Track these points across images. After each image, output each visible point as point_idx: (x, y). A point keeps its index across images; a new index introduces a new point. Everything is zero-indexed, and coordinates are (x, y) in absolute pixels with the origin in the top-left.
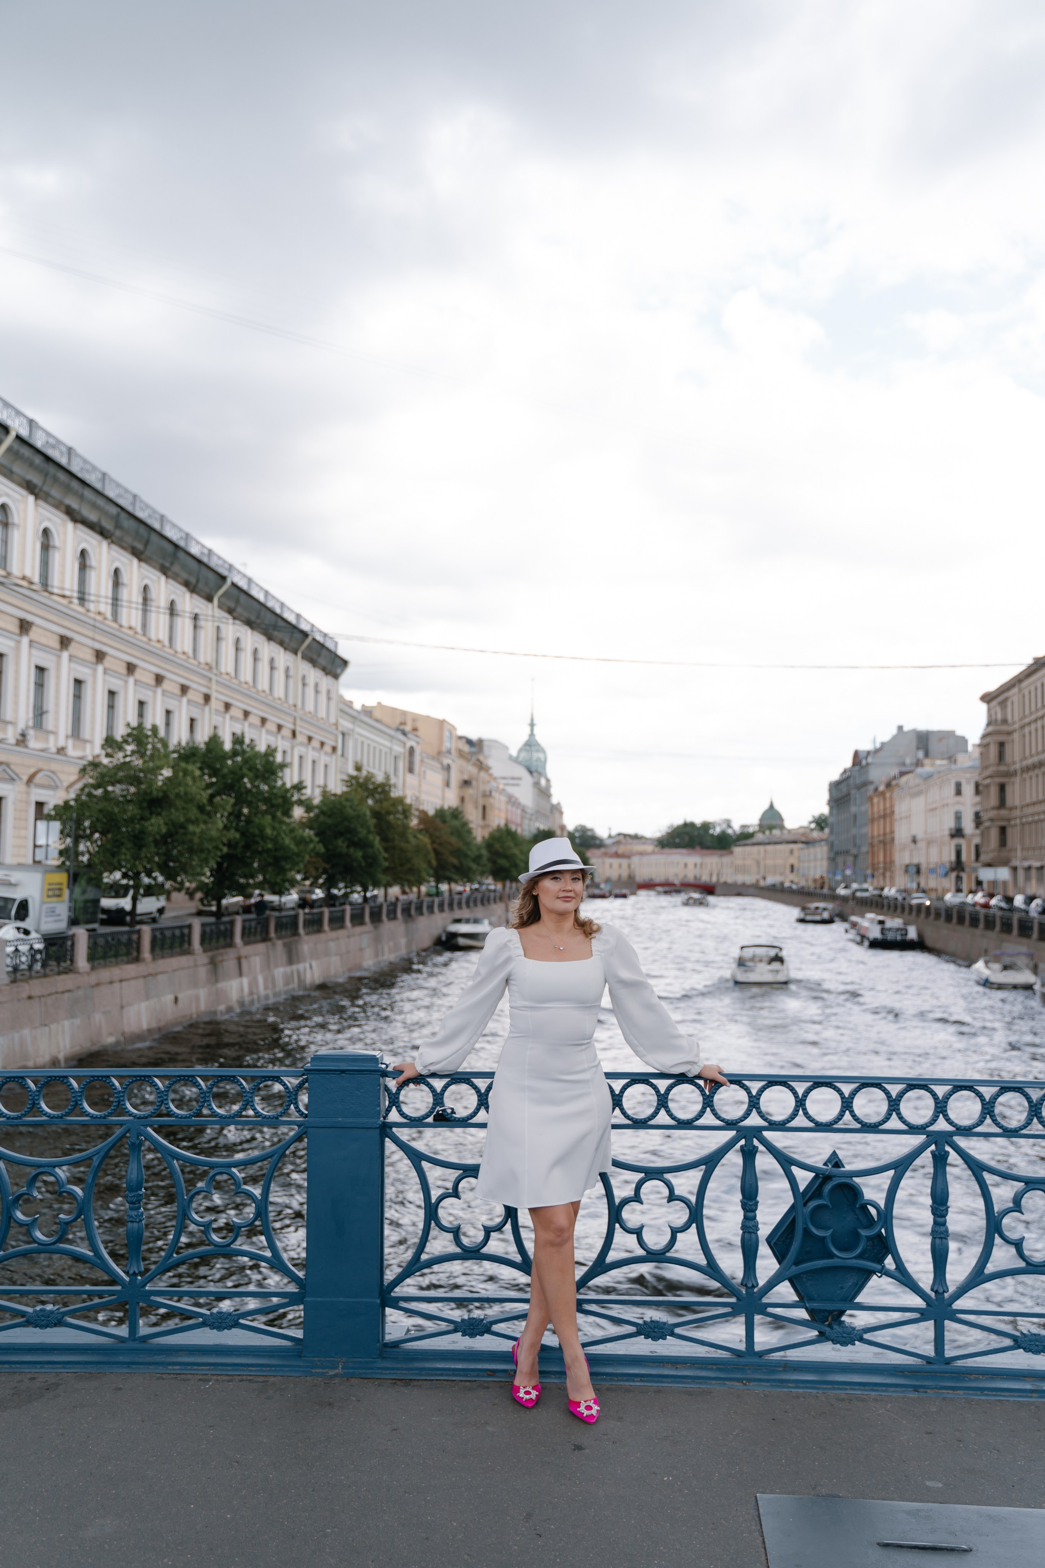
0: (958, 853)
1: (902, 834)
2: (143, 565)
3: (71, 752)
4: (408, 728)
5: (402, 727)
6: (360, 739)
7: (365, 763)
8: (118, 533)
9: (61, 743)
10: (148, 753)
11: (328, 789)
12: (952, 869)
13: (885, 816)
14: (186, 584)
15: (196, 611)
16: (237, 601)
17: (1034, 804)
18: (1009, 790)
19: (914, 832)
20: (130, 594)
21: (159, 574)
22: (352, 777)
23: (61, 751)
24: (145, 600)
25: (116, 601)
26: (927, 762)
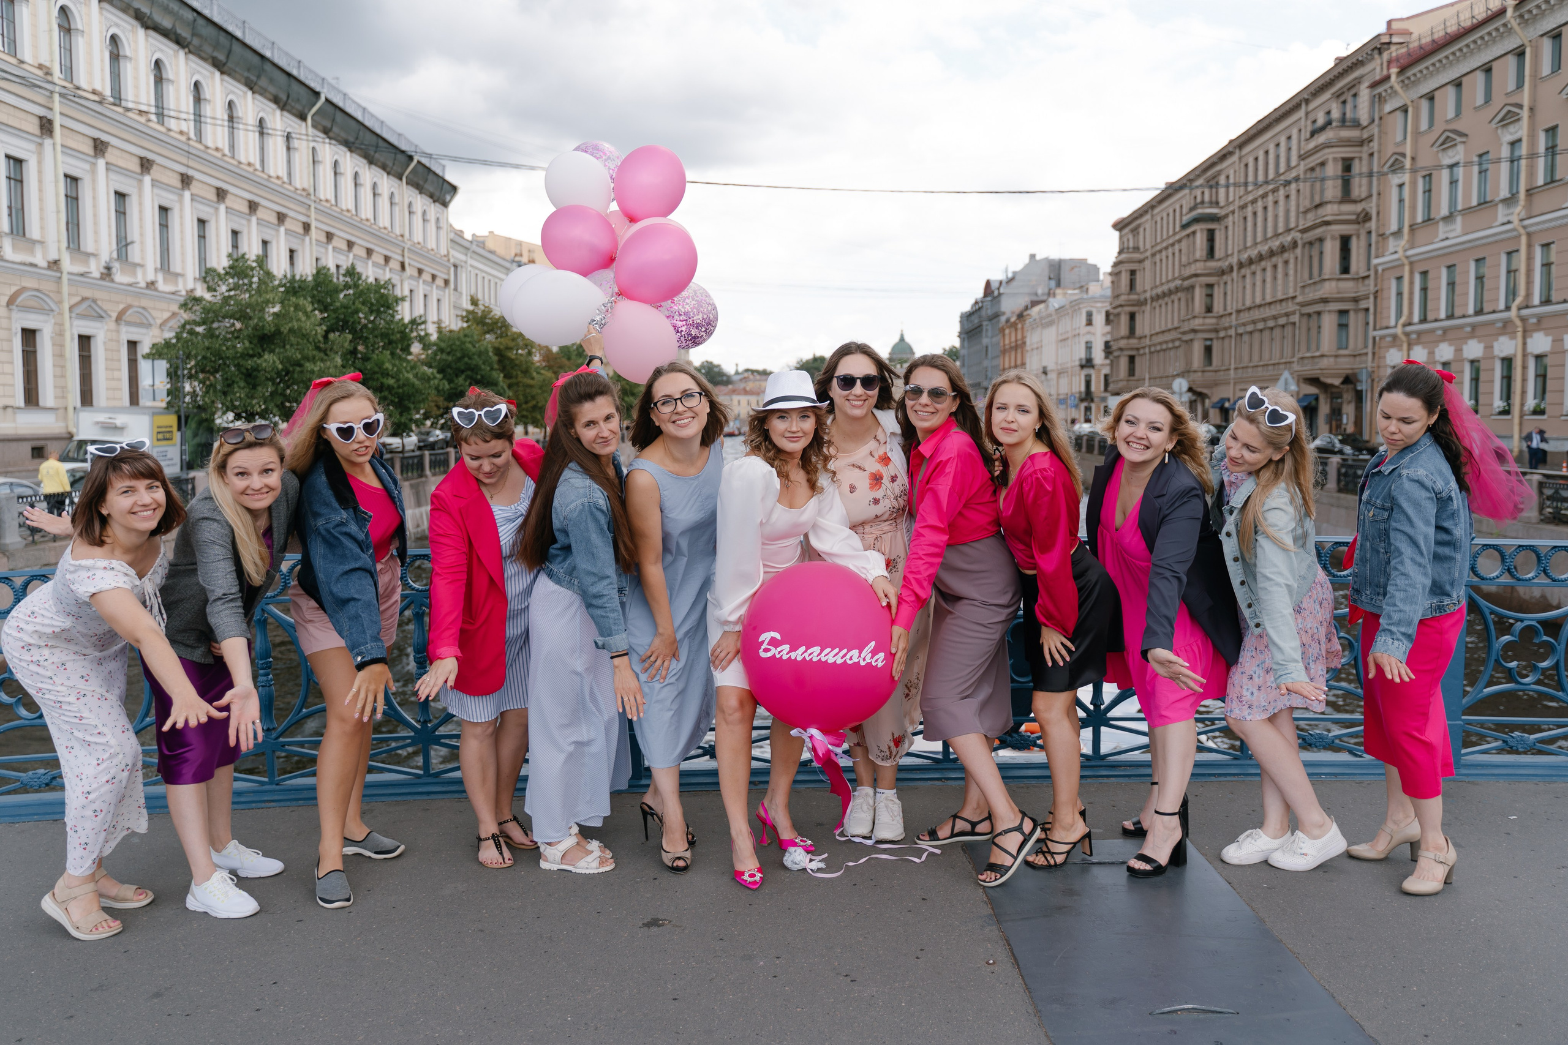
0: (1088, 383)
1: (1034, 363)
2: (226, 77)
3: (161, 286)
4: (525, 259)
5: (517, 259)
6: (474, 272)
7: (480, 296)
8: (196, 42)
9: (151, 277)
10: (254, 286)
11: (443, 325)
12: (1082, 400)
13: (1016, 348)
14: (276, 100)
15: (289, 130)
16: (333, 120)
17: (1163, 332)
18: (1138, 318)
19: (1044, 364)
20: (214, 110)
21: (245, 89)
22: (468, 311)
23: (151, 285)
24: (231, 118)
25: (198, 117)
26: (1058, 291)
